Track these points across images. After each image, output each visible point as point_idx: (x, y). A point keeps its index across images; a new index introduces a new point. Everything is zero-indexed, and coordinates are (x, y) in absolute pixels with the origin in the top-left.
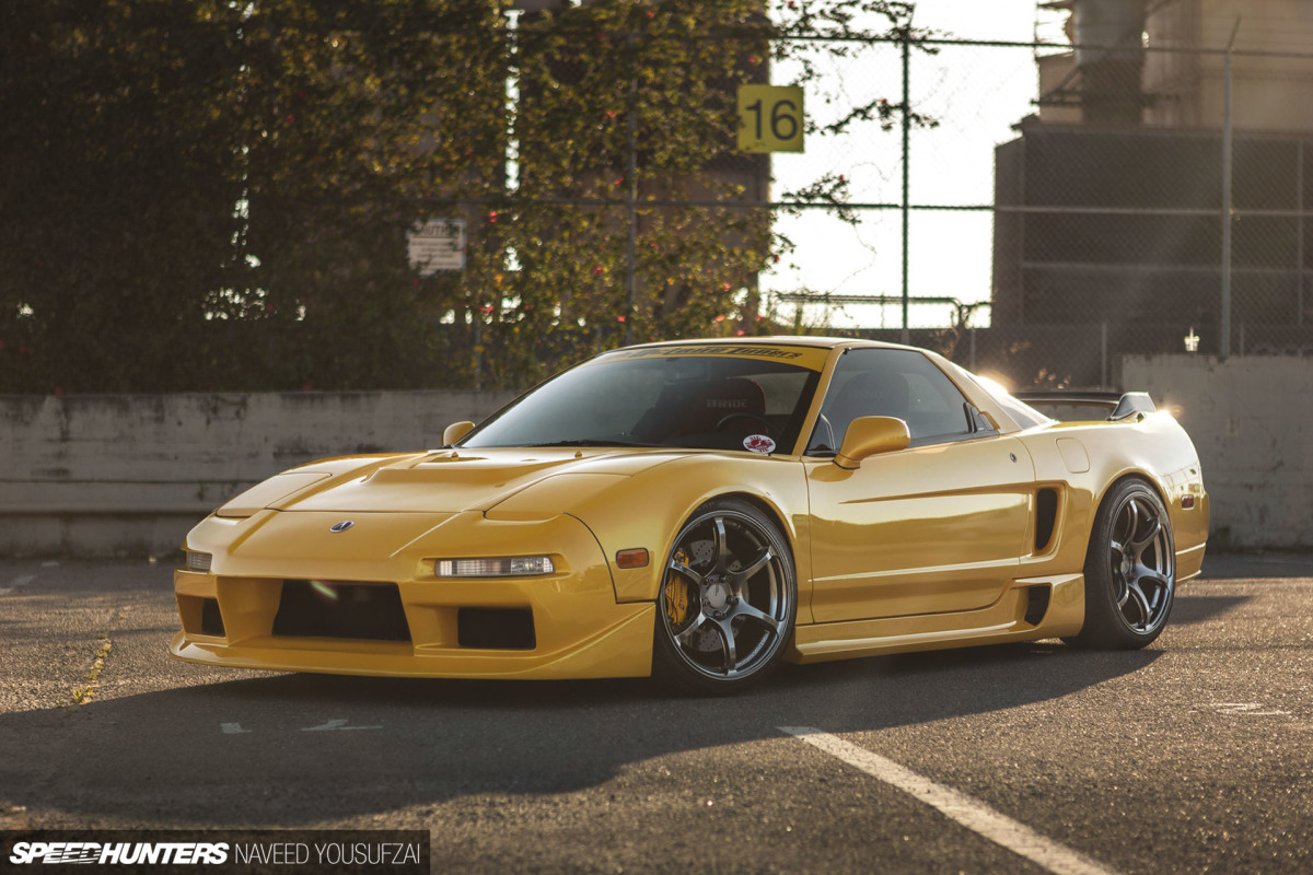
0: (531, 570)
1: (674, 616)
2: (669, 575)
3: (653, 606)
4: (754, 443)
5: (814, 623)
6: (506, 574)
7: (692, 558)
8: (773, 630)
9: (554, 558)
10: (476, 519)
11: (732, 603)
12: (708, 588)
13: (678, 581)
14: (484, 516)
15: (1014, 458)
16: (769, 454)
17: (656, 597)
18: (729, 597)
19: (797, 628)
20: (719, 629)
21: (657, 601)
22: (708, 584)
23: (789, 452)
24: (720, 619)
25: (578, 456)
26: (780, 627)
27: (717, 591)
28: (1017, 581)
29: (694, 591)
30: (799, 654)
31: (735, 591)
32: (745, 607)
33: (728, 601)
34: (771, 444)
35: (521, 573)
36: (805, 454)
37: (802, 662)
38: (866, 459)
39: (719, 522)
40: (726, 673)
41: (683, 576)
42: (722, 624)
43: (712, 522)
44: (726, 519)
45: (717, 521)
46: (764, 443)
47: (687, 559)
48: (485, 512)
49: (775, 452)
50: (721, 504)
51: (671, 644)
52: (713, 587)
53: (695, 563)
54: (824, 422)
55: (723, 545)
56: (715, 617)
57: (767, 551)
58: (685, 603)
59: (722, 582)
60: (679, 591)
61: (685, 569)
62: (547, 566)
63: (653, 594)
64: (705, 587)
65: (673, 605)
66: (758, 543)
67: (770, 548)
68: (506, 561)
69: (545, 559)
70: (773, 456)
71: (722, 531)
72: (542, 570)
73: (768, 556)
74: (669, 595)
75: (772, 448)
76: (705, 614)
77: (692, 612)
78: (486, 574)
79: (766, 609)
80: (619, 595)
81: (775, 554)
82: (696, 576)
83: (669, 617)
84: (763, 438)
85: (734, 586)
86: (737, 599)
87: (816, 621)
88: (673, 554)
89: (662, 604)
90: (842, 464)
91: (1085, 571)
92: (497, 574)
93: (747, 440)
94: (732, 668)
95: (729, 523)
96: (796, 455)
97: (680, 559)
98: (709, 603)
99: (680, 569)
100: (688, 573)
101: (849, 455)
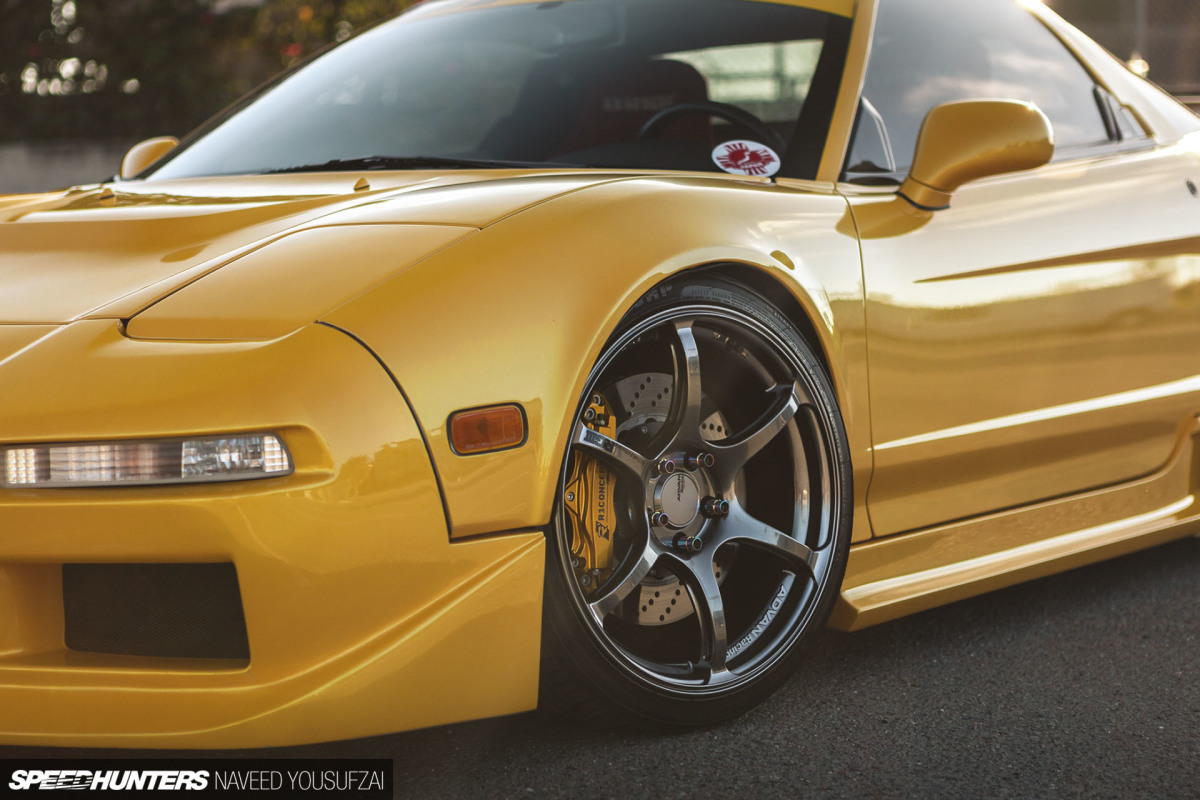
0: (233, 468)
1: (586, 554)
2: (576, 459)
3: (538, 541)
4: (736, 157)
5: (874, 539)
6: (170, 480)
7: (622, 417)
8: (804, 571)
9: (291, 438)
10: (104, 338)
11: (713, 513)
12: (660, 483)
13: (593, 474)
14: (124, 334)
15: (1193, 189)
16: (773, 178)
17: (547, 521)
18: (706, 500)
20: (687, 577)
21: (548, 529)
22: (660, 473)
23: (810, 173)
24: (688, 553)
25: (362, 188)
26: (821, 562)
27: (681, 489)
29: (629, 492)
30: (849, 610)
31: (721, 488)
32: (743, 523)
33: (705, 510)
34: (769, 159)
35: (209, 477)
36: (842, 178)
37: (853, 627)
38: (963, 189)
39: (685, 331)
40: (707, 680)
41: (604, 462)
42: (693, 565)
43: (668, 332)
44: (699, 324)
45: (680, 331)
46: (755, 156)
47: (613, 419)
48: (125, 321)
49: (781, 173)
50: (689, 290)
51: (581, 623)
52: (672, 482)
53: (629, 425)
54: (869, 115)
55: (694, 383)
56: (677, 549)
57: (787, 394)
58: (611, 522)
59: (691, 467)
60: (596, 493)
61: (608, 444)
62: (273, 458)
63: (538, 514)
64: (652, 482)
65: (582, 525)
66: (767, 376)
67: (795, 385)
68: (169, 448)
69: (268, 440)
70: (781, 182)
71: (691, 351)
72: (261, 468)
73: (793, 404)
74: (574, 505)
75: (774, 166)
76: (657, 544)
77: (628, 541)
78: (119, 479)
79: (786, 524)
80: (456, 521)
81: (805, 400)
82: (632, 459)
83: (575, 557)
84: (753, 146)
85: (717, 478)
86: (726, 506)
87: (878, 533)
88: (581, 415)
89: (559, 529)
90: (914, 199)
92: (146, 480)
93: (720, 152)
94: (718, 668)
95: (704, 332)
96: (826, 179)
97: (597, 422)
98: (665, 518)
99: (598, 446)
100: (615, 453)
101: (932, 180)
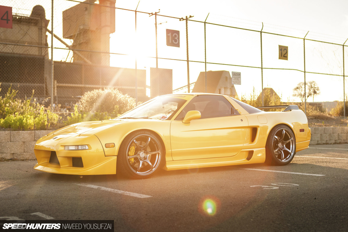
3: (116, 157)
4: (163, 117)
5: (173, 161)
9: (88, 145)
15: (242, 120)
19: (167, 162)
28: (242, 150)
30: (167, 168)
35: (81, 149)
37: (168, 170)
38: (191, 121)
40: (136, 172)
42: (140, 161)
46: (165, 117)
48: (80, 134)
52: (142, 152)
62: (87, 147)
63: (116, 154)
72: (85, 148)
80: (106, 154)
90: (184, 122)
91: (266, 147)
